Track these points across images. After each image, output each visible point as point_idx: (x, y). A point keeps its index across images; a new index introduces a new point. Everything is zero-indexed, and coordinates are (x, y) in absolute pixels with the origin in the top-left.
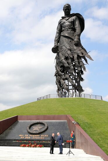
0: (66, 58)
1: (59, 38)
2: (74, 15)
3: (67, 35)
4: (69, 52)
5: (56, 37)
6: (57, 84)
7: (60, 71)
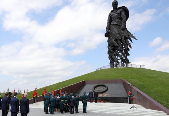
0: (116, 40)
1: (110, 26)
2: (120, 8)
3: (115, 23)
4: (118, 35)
5: (107, 26)
6: (109, 59)
7: (112, 49)
